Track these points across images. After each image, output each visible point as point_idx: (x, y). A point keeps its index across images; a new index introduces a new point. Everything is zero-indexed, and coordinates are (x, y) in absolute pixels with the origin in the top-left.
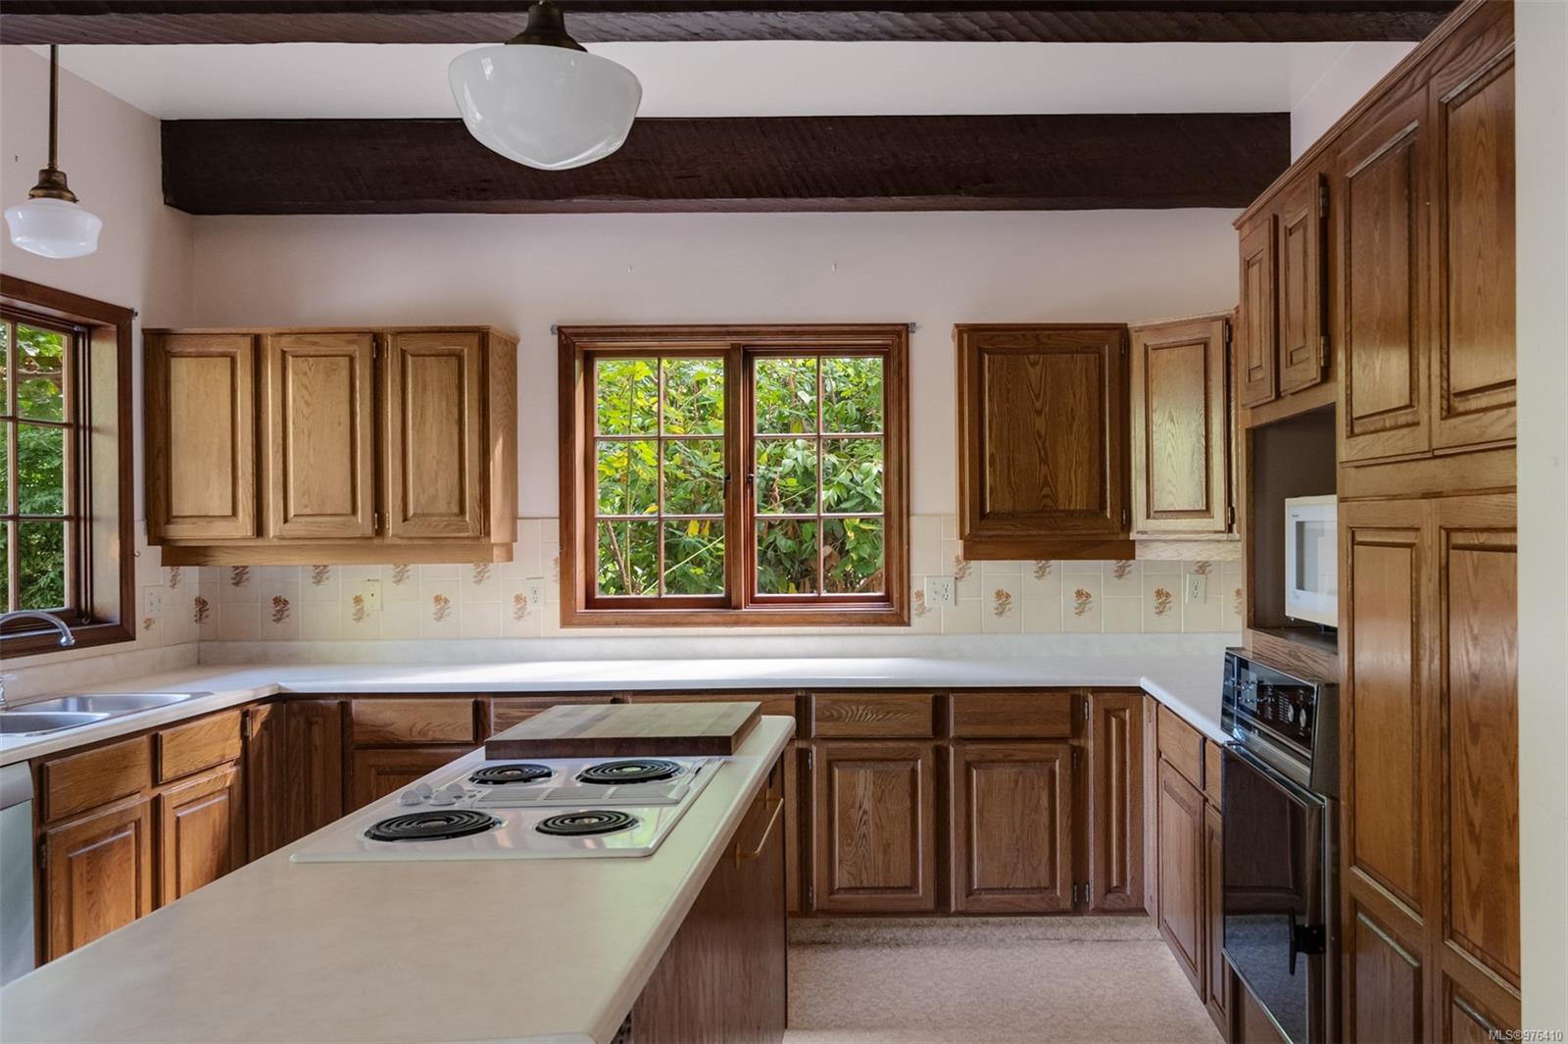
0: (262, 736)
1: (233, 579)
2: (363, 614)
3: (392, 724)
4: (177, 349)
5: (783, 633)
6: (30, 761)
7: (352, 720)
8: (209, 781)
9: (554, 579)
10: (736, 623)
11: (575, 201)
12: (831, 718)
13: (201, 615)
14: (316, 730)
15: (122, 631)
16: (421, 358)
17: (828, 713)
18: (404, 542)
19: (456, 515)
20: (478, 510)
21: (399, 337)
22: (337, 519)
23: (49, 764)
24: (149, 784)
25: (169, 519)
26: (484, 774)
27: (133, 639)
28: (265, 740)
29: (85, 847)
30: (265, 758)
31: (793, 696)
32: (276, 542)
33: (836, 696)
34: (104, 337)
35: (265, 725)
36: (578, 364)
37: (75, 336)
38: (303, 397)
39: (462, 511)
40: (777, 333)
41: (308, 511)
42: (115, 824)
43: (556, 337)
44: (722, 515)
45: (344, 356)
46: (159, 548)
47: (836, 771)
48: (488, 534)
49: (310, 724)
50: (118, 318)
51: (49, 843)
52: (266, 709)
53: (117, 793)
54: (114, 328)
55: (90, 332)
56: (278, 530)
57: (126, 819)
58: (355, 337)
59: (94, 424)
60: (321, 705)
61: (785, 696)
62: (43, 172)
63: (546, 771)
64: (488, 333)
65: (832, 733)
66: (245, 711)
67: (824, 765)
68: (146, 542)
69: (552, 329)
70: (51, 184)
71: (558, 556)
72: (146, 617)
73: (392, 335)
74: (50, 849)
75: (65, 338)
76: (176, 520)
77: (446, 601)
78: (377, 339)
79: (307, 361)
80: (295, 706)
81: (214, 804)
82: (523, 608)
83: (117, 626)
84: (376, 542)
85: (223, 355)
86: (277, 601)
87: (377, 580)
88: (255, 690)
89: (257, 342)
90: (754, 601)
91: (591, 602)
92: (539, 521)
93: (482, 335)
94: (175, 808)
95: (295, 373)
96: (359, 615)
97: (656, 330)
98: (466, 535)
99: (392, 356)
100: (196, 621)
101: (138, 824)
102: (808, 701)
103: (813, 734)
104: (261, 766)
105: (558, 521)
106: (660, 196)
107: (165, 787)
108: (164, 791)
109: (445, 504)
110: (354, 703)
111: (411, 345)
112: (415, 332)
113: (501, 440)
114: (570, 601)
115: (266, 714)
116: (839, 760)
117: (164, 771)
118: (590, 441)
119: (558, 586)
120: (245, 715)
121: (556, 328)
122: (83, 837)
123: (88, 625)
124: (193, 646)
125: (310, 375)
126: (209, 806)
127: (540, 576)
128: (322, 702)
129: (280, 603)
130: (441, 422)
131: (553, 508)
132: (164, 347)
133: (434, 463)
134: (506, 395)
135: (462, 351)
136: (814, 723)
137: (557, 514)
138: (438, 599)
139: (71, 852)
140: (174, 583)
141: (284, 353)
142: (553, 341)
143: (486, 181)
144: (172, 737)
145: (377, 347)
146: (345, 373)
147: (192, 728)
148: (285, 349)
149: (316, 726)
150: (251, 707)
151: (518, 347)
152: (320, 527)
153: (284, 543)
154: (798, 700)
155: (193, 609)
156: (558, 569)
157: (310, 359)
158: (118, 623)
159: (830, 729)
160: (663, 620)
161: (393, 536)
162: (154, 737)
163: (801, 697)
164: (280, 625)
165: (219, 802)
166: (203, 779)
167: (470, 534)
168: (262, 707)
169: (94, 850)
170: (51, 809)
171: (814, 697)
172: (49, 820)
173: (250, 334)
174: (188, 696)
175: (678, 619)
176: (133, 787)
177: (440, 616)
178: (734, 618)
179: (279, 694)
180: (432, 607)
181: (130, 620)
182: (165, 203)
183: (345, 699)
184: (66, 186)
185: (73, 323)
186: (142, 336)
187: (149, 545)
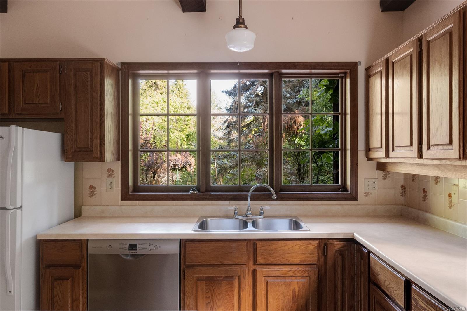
1: (412, 177)
2: (451, 204)
4: (370, 74)
6: (180, 240)
7: (370, 264)
8: (291, 270)
13: (404, 193)
14: (362, 263)
15: (352, 197)
16: (434, 42)
24: (250, 263)
25: (369, 149)
27: (358, 200)
28: (339, 260)
35: (340, 252)
37: (342, 78)
50: (351, 67)
54: (349, 71)
55: (345, 75)
56: (391, 155)
59: (347, 112)
60: (362, 250)
68: (364, 160)
72: (366, 191)
73: (425, 34)
74: (186, 274)
75: (339, 80)
78: (420, 39)
79: (398, 64)
80: (358, 247)
81: (295, 281)
83: (349, 194)
85: (379, 72)
86: (424, 191)
87: (458, 185)
89: (388, 60)
94: (265, 277)
100: (401, 195)
101: (240, 277)
107: (258, 266)
108: (259, 268)
110: (370, 255)
115: (339, 247)
117: (257, 259)
120: (325, 244)
123: (342, 192)
124: (398, 207)
126: (291, 281)
140: (385, 178)
141: (393, 63)
144: (263, 245)
145: (420, 44)
148: (393, 61)
155: (400, 191)
158: (350, 192)
162: (252, 243)
164: (425, 203)
165: (299, 281)
166: (287, 268)
168: (336, 243)
170: (186, 259)
172: (186, 264)
176: (237, 261)
181: (355, 191)
182: (382, 11)
185: (338, 73)
186: (365, 71)
187: (367, 161)
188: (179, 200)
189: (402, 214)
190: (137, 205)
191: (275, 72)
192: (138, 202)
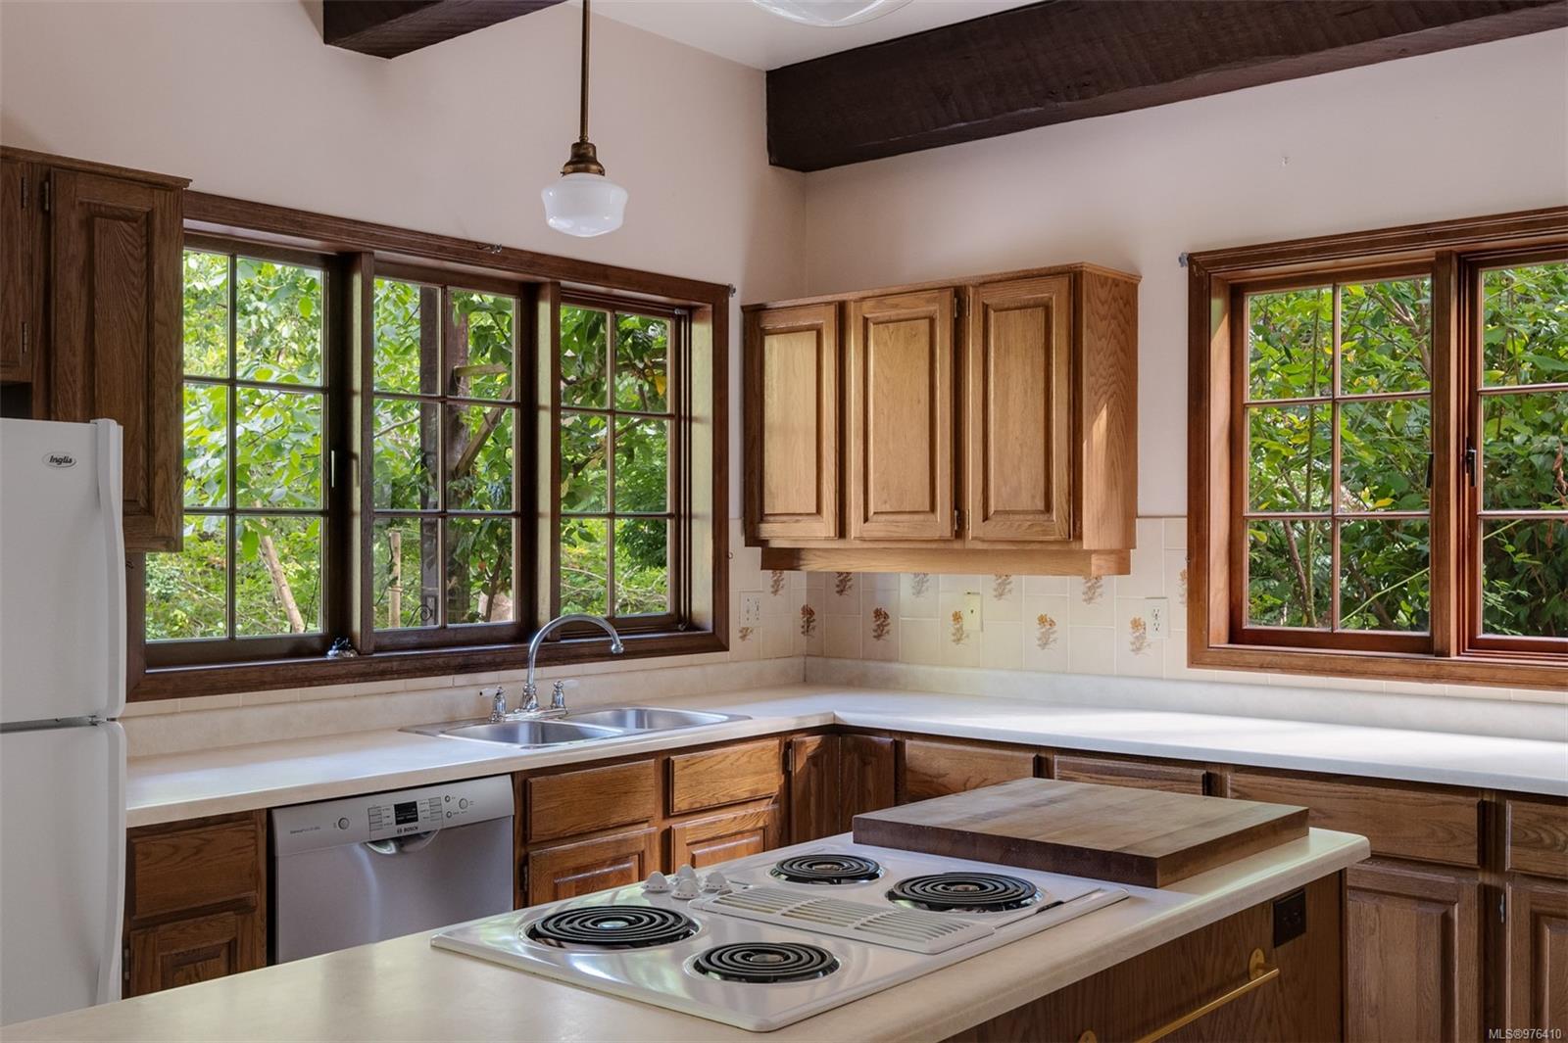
0: (809, 773)
1: (838, 586)
2: (962, 635)
3: (944, 776)
4: (769, 326)
5: (1512, 697)
6: (513, 774)
7: (905, 764)
8: (735, 818)
9: (1180, 599)
10: (1436, 678)
11: (1199, 77)
12: (1537, 844)
13: (808, 627)
14: (870, 771)
15: (716, 641)
16: (1004, 313)
17: (1533, 836)
18: (985, 546)
19: (1042, 512)
20: (1066, 507)
21: (981, 290)
22: (916, 517)
23: (533, 780)
24: (659, 814)
25: (762, 517)
26: (791, 866)
27: (727, 650)
28: (813, 777)
29: (574, 874)
30: (813, 800)
31: (1475, 800)
32: (858, 544)
33: (1546, 809)
34: (702, 319)
35: (814, 759)
36: (1217, 305)
37: (678, 320)
38: (883, 372)
39: (1048, 508)
40: (1507, 228)
41: (888, 508)
42: (612, 854)
43: (1185, 270)
44: (1427, 512)
45: (925, 318)
46: (759, 549)
47: (1547, 932)
48: (1079, 537)
49: (864, 763)
50: (715, 295)
51: (531, 865)
52: (816, 739)
53: (616, 819)
54: (710, 307)
55: (690, 314)
56: (858, 531)
57: (624, 850)
58: (936, 294)
59: (693, 414)
60: (873, 742)
61: (1461, 798)
62: (575, 146)
63: (872, 869)
64: (1081, 272)
65: (1541, 868)
66: (787, 742)
67: (1526, 918)
68: (743, 543)
69: (1180, 259)
70: (582, 159)
71: (1186, 568)
72: (743, 625)
73: (974, 287)
74: (532, 871)
75: (668, 323)
76: (771, 519)
77: (1052, 623)
78: (959, 293)
79: (888, 327)
80: (849, 740)
81: (742, 845)
82: (1141, 638)
83: (709, 634)
84: (957, 545)
85: (809, 329)
86: (878, 613)
87: (978, 594)
88: (800, 718)
89: (841, 309)
90: (1475, 644)
91: (1236, 634)
92: (1163, 519)
93: (1074, 278)
94: (688, 845)
95: (876, 343)
96: (959, 636)
97: (1321, 244)
98: (1052, 538)
99: (973, 314)
100: (803, 633)
101: (641, 856)
102: (1500, 811)
103: (1508, 866)
104: (808, 806)
105: (1186, 519)
106: (1313, 48)
107: (678, 820)
108: (677, 825)
109: (1029, 498)
110: (908, 743)
111: (994, 297)
112: (1000, 281)
113: (1104, 413)
114: (1201, 630)
115: (814, 747)
116: (1552, 915)
117: (675, 800)
118: (1238, 409)
119: (1186, 609)
120: (788, 746)
121: (1186, 256)
122: (571, 864)
123: (685, 630)
124: (798, 661)
125: (890, 344)
126: (735, 847)
127: (1164, 596)
128: (875, 738)
129: (881, 615)
130: (1026, 392)
131: (1180, 503)
132: (758, 325)
133: (1018, 447)
134: (1115, 353)
135: (1051, 299)
136: (1509, 848)
137: (1184, 511)
138: (1042, 620)
139: (558, 878)
140: (776, 588)
141: (866, 320)
142: (1182, 273)
143: (1088, 73)
144: (685, 764)
145: (958, 303)
146: (925, 340)
147: (716, 755)
148: (867, 316)
149: (870, 767)
150: (797, 738)
151: (1139, 286)
152: (898, 526)
153: (866, 545)
154: (1483, 808)
155: (800, 620)
156: (1186, 586)
157: (890, 325)
158: (711, 631)
159: (1536, 861)
160: (1327, 666)
161: (973, 538)
162: (664, 761)
163: (1490, 803)
164: (881, 642)
165: (747, 844)
166: (727, 815)
167: (1057, 537)
168: (808, 739)
169: (585, 880)
170: (534, 828)
171: (1509, 806)
172: (532, 841)
173: (835, 301)
174: (726, 718)
175: (1349, 666)
176: (637, 815)
177: (1044, 642)
178: (1433, 669)
179: (834, 725)
180: (1036, 630)
181: (724, 628)
182: (771, 163)
183: (900, 738)
184: (595, 158)
185: (674, 307)
186: (742, 314)
187: (746, 546)
188: (316, 683)
189: (805, 676)
190: (178, 713)
191: (551, 283)
192: (179, 699)
